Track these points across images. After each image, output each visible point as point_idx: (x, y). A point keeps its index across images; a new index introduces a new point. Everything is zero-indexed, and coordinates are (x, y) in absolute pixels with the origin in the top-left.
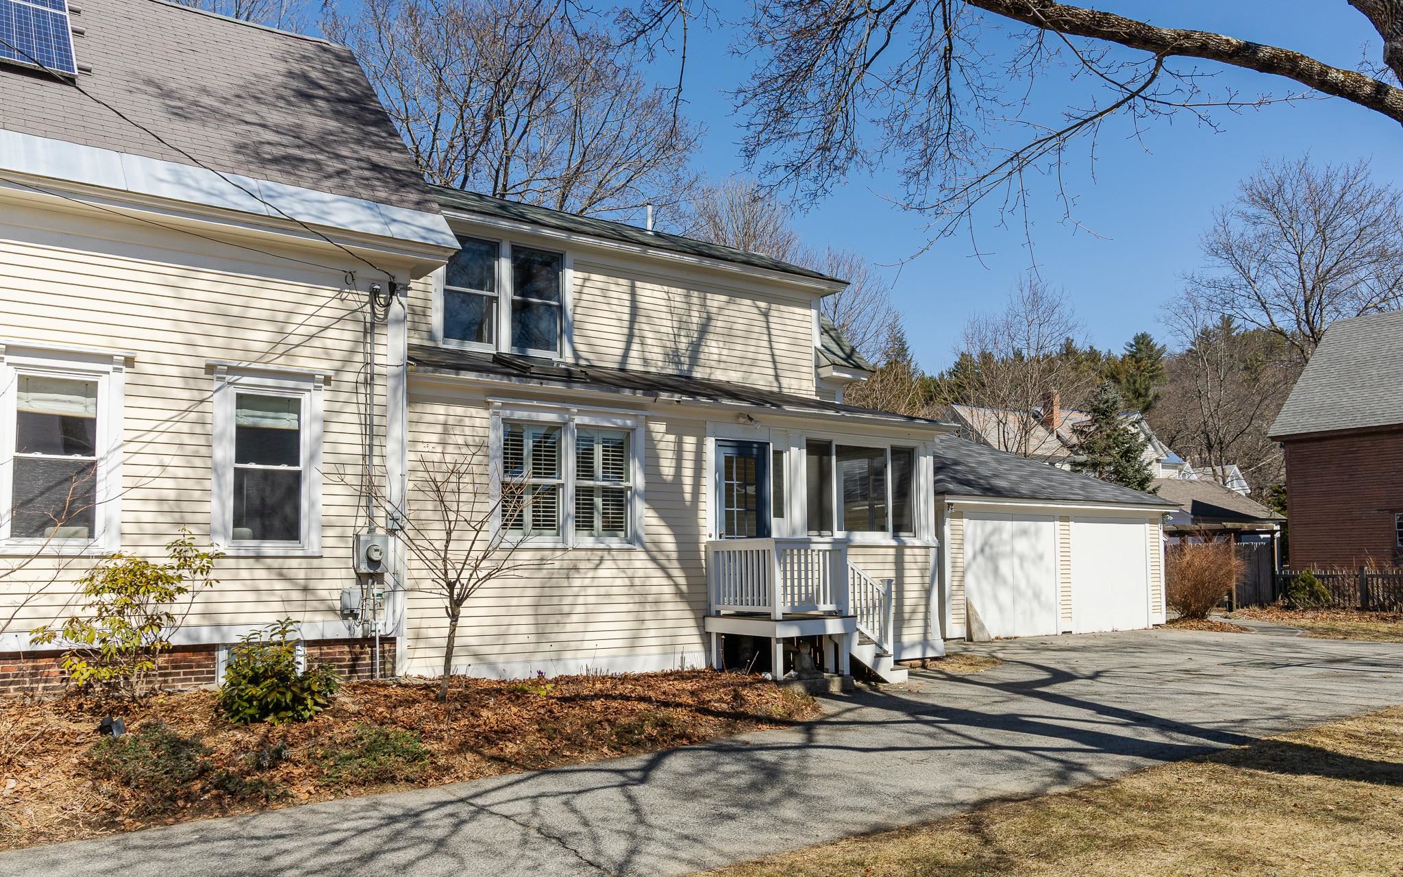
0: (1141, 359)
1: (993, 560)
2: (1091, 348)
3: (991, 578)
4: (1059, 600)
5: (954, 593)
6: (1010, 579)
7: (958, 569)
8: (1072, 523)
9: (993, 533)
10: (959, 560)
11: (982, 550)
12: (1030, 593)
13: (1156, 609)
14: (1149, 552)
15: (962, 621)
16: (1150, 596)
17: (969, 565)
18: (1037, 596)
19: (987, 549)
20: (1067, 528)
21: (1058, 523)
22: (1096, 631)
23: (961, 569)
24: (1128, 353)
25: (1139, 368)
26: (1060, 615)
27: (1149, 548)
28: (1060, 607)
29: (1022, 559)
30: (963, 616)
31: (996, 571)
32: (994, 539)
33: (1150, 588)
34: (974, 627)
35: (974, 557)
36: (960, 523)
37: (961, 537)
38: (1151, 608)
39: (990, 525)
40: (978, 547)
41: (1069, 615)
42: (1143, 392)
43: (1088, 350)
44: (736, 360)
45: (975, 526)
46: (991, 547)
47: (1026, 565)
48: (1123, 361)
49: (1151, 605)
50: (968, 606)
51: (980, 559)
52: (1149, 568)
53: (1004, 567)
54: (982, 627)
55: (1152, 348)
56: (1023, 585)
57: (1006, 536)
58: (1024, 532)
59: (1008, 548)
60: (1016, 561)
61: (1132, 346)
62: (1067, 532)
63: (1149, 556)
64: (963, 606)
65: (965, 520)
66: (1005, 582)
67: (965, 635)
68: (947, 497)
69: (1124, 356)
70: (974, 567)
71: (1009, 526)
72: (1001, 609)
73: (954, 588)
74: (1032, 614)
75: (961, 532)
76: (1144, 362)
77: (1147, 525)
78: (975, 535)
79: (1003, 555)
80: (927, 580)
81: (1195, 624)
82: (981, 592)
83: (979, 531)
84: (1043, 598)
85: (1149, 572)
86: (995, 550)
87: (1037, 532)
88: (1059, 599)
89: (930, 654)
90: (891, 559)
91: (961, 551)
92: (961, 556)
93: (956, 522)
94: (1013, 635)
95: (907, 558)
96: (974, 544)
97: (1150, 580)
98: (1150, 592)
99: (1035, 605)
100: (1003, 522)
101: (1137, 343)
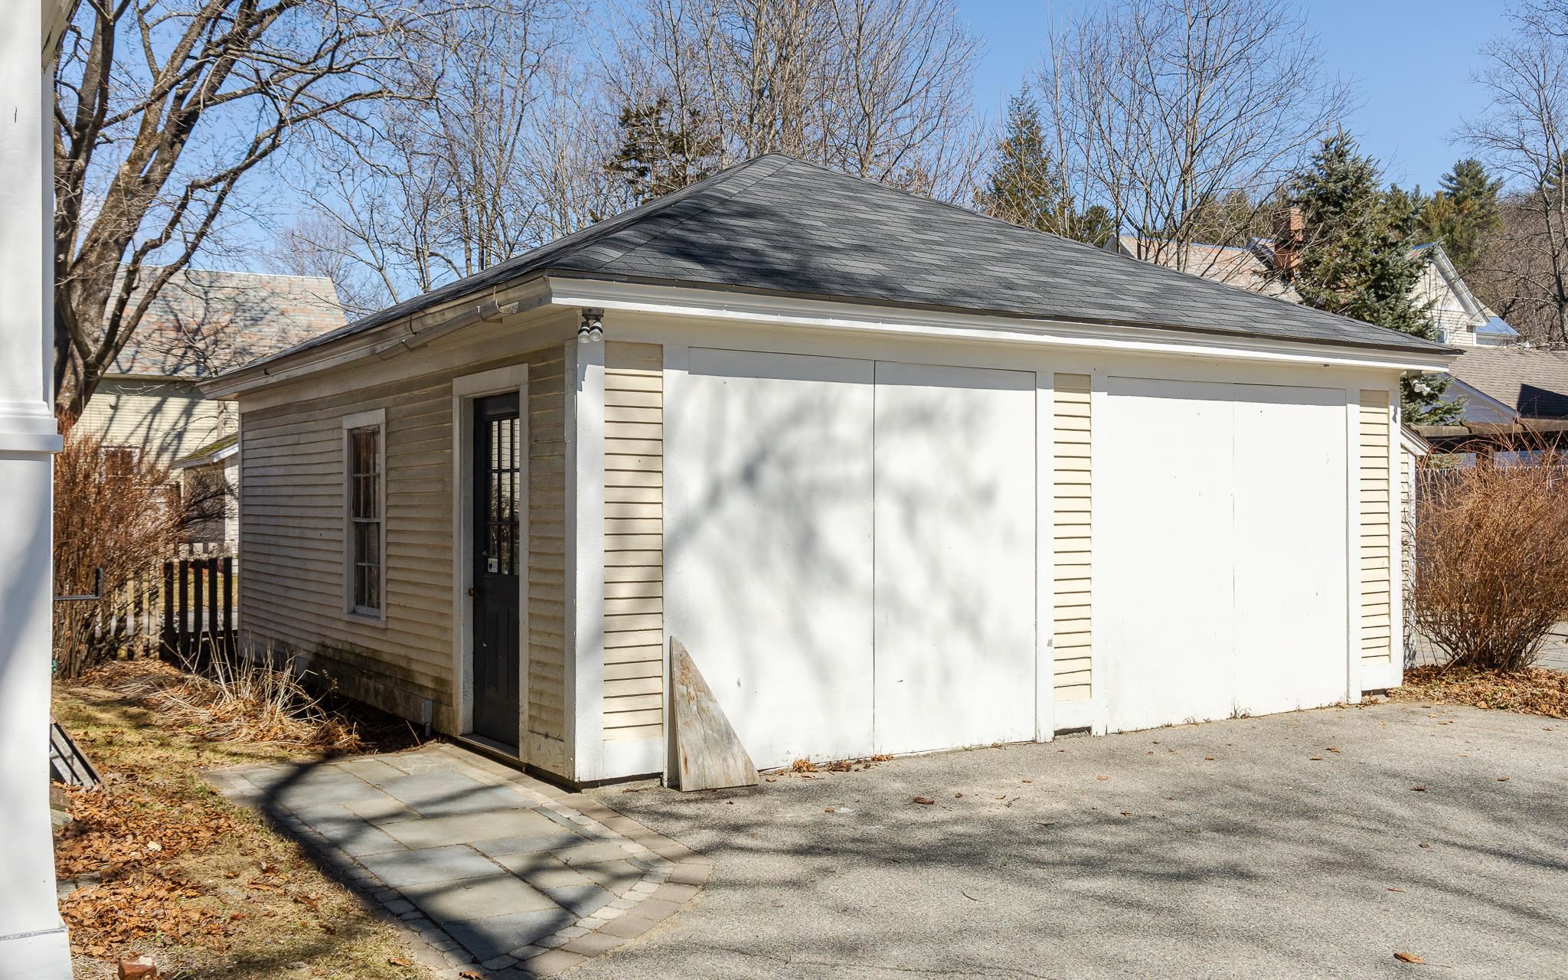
0: (1465, 198)
1: (796, 507)
2: (1394, 187)
3: (783, 568)
4: (1045, 633)
5: (618, 623)
6: (862, 571)
7: (634, 542)
8: (1099, 398)
9: (797, 417)
10: (645, 511)
11: (749, 475)
12: (939, 610)
13: (1374, 648)
14: (1356, 485)
15: (652, 717)
16: (1357, 611)
17: (688, 527)
18: (966, 618)
19: (771, 477)
20: (1083, 410)
21: (1047, 396)
22: (1177, 720)
23: (654, 542)
24: (1445, 190)
25: (1461, 211)
26: (1047, 681)
27: (1356, 474)
28: (1047, 655)
29: (911, 503)
30: (657, 701)
31: (805, 543)
32: (800, 440)
33: (1357, 588)
34: (690, 738)
35: (714, 498)
36: (654, 383)
37: (652, 431)
38: (1357, 644)
39: (782, 393)
40: (730, 460)
41: (1084, 677)
42: (1464, 244)
43: (1388, 191)
45: (720, 396)
46: (787, 463)
47: (926, 522)
48: (1435, 203)
49: (1357, 634)
50: (678, 665)
51: (738, 506)
52: (1356, 530)
53: (840, 529)
54: (724, 737)
55: (1481, 183)
56: (913, 584)
57: (847, 428)
58: (923, 418)
59: (858, 469)
60: (889, 511)
61: (1451, 179)
62: (1083, 424)
63: (1356, 496)
64: (656, 669)
65: (672, 377)
66: (840, 578)
67: (661, 766)
68: (555, 283)
69: (1438, 194)
70: (712, 531)
73: (620, 606)
74: (947, 676)
75: (655, 416)
76: (1469, 203)
77: (1354, 409)
78: (717, 424)
79: (836, 492)
81: (1487, 687)
82: (741, 618)
83: (735, 412)
84: (990, 624)
85: (1356, 542)
86: (803, 474)
87: (970, 420)
88: (1047, 629)
91: (656, 480)
92: (652, 495)
94: (868, 753)
96: (712, 453)
97: (1356, 564)
98: (1357, 600)
99: (960, 647)
100: (836, 388)
101: (1459, 175)
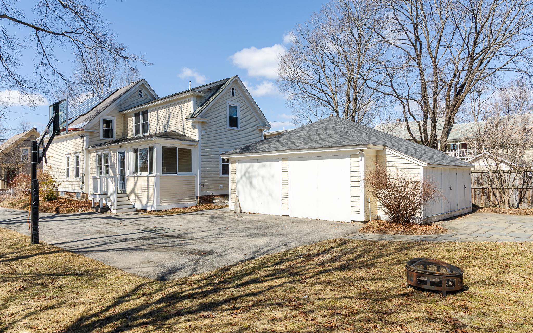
1: (250, 179)
3: (249, 186)
5: (232, 192)
6: (257, 186)
7: (234, 183)
9: (249, 167)
10: (235, 178)
11: (245, 174)
17: (239, 180)
18: (271, 195)
19: (247, 175)
20: (287, 164)
21: (281, 162)
22: (305, 217)
28: (282, 203)
29: (263, 178)
31: (251, 183)
32: (250, 170)
35: (241, 178)
37: (235, 170)
39: (248, 165)
40: (243, 173)
41: (287, 207)
44: (175, 124)
45: (242, 166)
46: (249, 173)
47: (265, 180)
51: (244, 178)
53: (255, 181)
56: (263, 189)
57: (255, 168)
59: (256, 173)
60: (260, 178)
62: (287, 166)
64: (235, 198)
65: (237, 164)
66: (255, 188)
70: (241, 181)
71: (256, 165)
72: (253, 199)
73: (233, 189)
75: (235, 168)
77: (349, 159)
78: (242, 168)
79: (254, 177)
80: (154, 187)
82: (244, 192)
86: (251, 174)
89: (153, 209)
90: (146, 180)
93: (234, 165)
94: (258, 212)
95: (150, 180)
96: (241, 172)
